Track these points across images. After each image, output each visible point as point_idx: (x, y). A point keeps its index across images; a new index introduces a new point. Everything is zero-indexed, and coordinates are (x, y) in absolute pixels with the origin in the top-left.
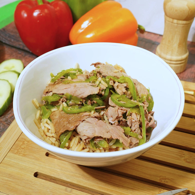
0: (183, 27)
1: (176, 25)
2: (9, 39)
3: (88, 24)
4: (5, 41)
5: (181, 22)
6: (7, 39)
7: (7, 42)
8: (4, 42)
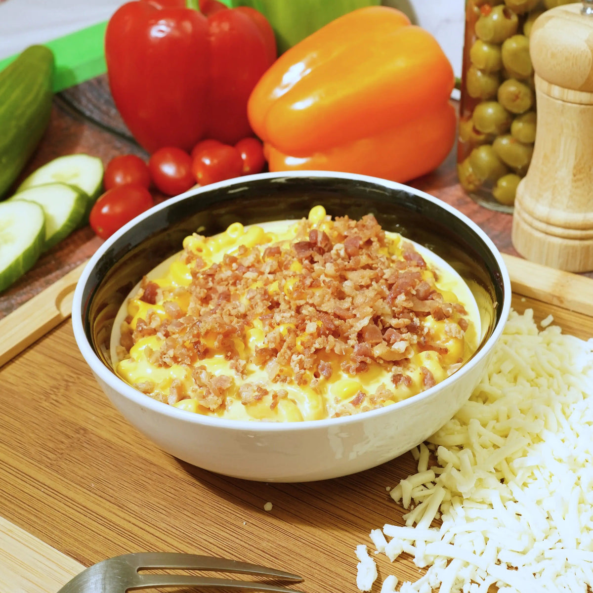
0: (582, 112)
1: (560, 102)
2: (104, 108)
3: (304, 71)
4: (92, 112)
5: (572, 95)
6: (99, 108)
7: (96, 116)
8: (88, 113)
